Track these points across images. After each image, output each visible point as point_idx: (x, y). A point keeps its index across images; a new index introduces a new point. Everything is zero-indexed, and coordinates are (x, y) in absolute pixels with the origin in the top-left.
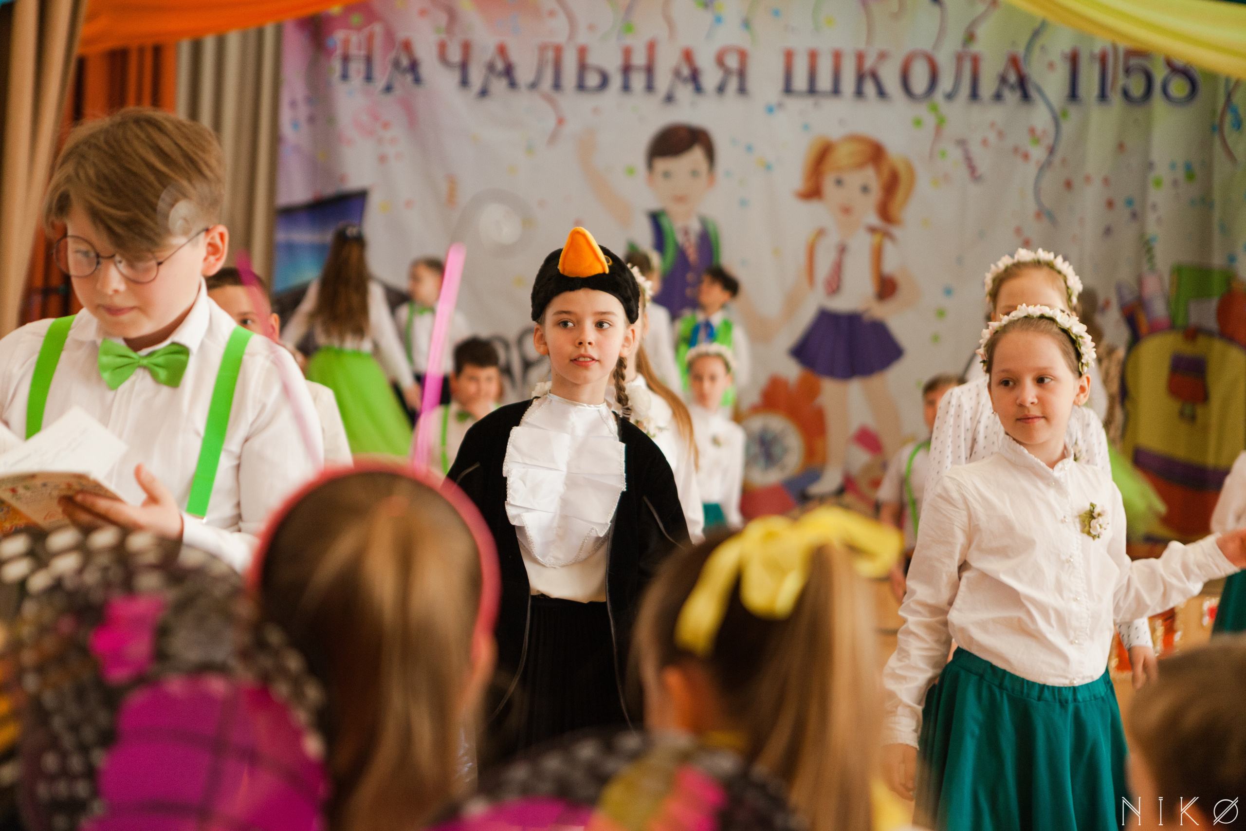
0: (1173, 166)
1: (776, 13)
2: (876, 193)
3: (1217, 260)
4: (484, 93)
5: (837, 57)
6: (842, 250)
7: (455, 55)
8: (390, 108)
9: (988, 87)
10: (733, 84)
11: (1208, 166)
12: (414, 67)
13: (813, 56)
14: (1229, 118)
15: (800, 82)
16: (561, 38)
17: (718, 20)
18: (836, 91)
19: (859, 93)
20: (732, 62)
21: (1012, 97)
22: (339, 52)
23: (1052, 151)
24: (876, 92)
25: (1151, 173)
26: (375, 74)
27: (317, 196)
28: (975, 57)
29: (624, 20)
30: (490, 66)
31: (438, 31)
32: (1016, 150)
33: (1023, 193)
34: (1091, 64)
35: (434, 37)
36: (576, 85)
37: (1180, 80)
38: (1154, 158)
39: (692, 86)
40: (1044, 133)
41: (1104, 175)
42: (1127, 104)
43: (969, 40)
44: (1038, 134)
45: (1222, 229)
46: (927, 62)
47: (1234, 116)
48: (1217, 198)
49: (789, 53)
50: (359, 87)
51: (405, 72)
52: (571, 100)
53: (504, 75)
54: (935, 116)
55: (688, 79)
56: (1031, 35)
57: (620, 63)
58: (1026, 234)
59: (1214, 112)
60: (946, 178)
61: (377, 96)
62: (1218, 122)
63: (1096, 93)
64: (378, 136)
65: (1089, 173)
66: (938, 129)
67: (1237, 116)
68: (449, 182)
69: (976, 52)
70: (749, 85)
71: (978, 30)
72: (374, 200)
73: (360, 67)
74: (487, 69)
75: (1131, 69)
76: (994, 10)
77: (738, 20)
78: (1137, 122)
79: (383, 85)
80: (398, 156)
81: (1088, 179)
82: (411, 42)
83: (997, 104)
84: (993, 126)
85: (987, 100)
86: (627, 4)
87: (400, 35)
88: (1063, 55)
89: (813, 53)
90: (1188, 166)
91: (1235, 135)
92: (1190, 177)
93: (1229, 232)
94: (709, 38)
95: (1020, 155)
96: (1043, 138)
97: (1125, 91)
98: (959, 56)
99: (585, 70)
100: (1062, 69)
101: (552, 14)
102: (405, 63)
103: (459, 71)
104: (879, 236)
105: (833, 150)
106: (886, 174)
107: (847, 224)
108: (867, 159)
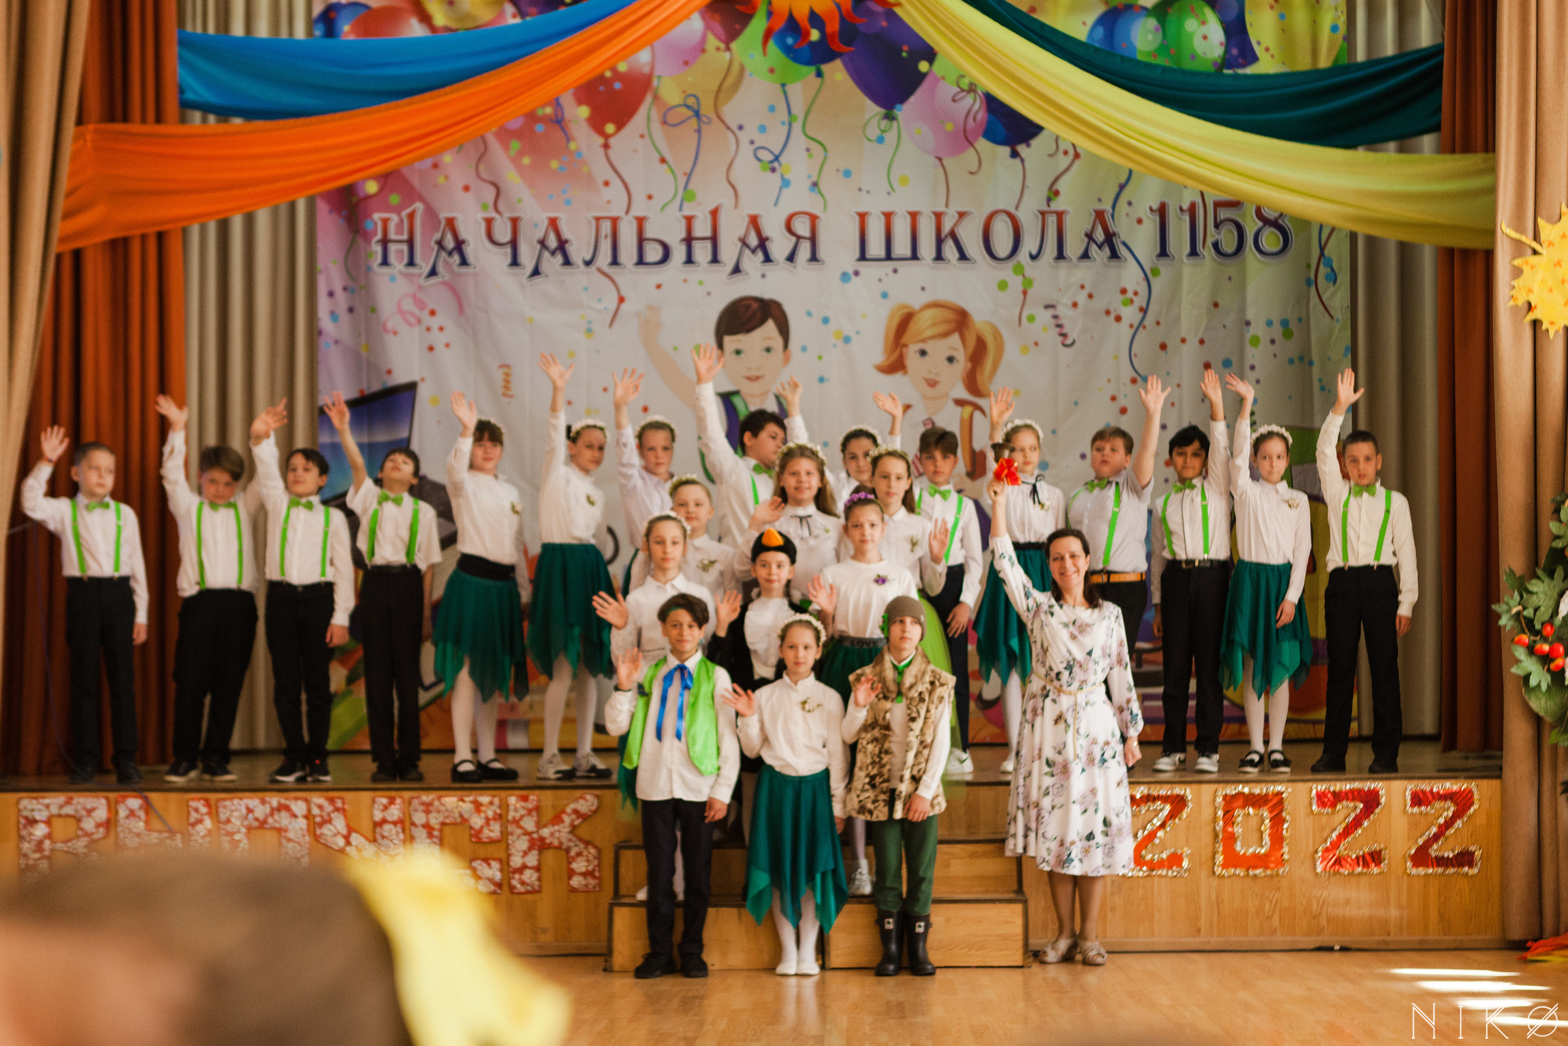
0: (1269, 323)
1: (847, 174)
2: (962, 364)
4: (536, 272)
5: (914, 217)
7: (503, 233)
8: (435, 293)
9: (1074, 245)
10: (804, 251)
11: (1304, 321)
12: (459, 245)
13: (888, 220)
14: (1323, 271)
15: (876, 247)
16: (617, 211)
17: (785, 183)
18: (915, 256)
19: (939, 257)
20: (802, 227)
21: (1100, 255)
22: (379, 236)
23: (1144, 311)
24: (957, 255)
25: (1248, 331)
26: (418, 258)
27: (362, 391)
28: (1060, 215)
29: (686, 188)
30: (542, 243)
31: (484, 207)
32: (1108, 313)
33: (1116, 358)
34: (1180, 219)
35: (480, 215)
36: (635, 259)
37: (1272, 232)
38: (1250, 315)
39: (760, 256)
40: (1136, 293)
41: (1200, 336)
42: (1219, 259)
43: (1052, 196)
44: (1130, 294)
45: (1323, 388)
46: (1008, 220)
47: (1329, 270)
48: (1315, 356)
49: (862, 216)
50: (400, 272)
51: (450, 254)
52: (630, 276)
53: (558, 252)
54: (1020, 278)
55: (756, 248)
56: (1117, 189)
57: (683, 234)
58: (1122, 402)
59: (1309, 266)
60: (1036, 344)
61: (421, 281)
62: (1312, 276)
63: (1187, 249)
64: (425, 324)
65: (1184, 334)
66: (1025, 293)
67: (1332, 269)
68: (504, 370)
69: (1061, 208)
70: (822, 253)
71: (1061, 186)
72: (424, 394)
73: (402, 252)
74: (538, 247)
75: (1221, 222)
76: (1077, 163)
77: (808, 183)
78: (1230, 278)
79: (427, 269)
80: (447, 345)
81: (1183, 341)
82: (455, 222)
83: (1085, 263)
84: (1083, 287)
85: (1075, 260)
86: (688, 170)
87: (443, 215)
88: (1151, 209)
89: (888, 216)
90: (1285, 323)
91: (1332, 289)
92: (1287, 334)
93: (1329, 391)
94: (776, 204)
95: (1112, 317)
96: (1135, 299)
97: (1216, 245)
98: (1043, 214)
99: (645, 243)
100: (1151, 225)
101: (607, 184)
102: (450, 243)
103: (508, 250)
104: (968, 409)
105: (915, 318)
106: (972, 342)
107: (934, 398)
108: (952, 326)
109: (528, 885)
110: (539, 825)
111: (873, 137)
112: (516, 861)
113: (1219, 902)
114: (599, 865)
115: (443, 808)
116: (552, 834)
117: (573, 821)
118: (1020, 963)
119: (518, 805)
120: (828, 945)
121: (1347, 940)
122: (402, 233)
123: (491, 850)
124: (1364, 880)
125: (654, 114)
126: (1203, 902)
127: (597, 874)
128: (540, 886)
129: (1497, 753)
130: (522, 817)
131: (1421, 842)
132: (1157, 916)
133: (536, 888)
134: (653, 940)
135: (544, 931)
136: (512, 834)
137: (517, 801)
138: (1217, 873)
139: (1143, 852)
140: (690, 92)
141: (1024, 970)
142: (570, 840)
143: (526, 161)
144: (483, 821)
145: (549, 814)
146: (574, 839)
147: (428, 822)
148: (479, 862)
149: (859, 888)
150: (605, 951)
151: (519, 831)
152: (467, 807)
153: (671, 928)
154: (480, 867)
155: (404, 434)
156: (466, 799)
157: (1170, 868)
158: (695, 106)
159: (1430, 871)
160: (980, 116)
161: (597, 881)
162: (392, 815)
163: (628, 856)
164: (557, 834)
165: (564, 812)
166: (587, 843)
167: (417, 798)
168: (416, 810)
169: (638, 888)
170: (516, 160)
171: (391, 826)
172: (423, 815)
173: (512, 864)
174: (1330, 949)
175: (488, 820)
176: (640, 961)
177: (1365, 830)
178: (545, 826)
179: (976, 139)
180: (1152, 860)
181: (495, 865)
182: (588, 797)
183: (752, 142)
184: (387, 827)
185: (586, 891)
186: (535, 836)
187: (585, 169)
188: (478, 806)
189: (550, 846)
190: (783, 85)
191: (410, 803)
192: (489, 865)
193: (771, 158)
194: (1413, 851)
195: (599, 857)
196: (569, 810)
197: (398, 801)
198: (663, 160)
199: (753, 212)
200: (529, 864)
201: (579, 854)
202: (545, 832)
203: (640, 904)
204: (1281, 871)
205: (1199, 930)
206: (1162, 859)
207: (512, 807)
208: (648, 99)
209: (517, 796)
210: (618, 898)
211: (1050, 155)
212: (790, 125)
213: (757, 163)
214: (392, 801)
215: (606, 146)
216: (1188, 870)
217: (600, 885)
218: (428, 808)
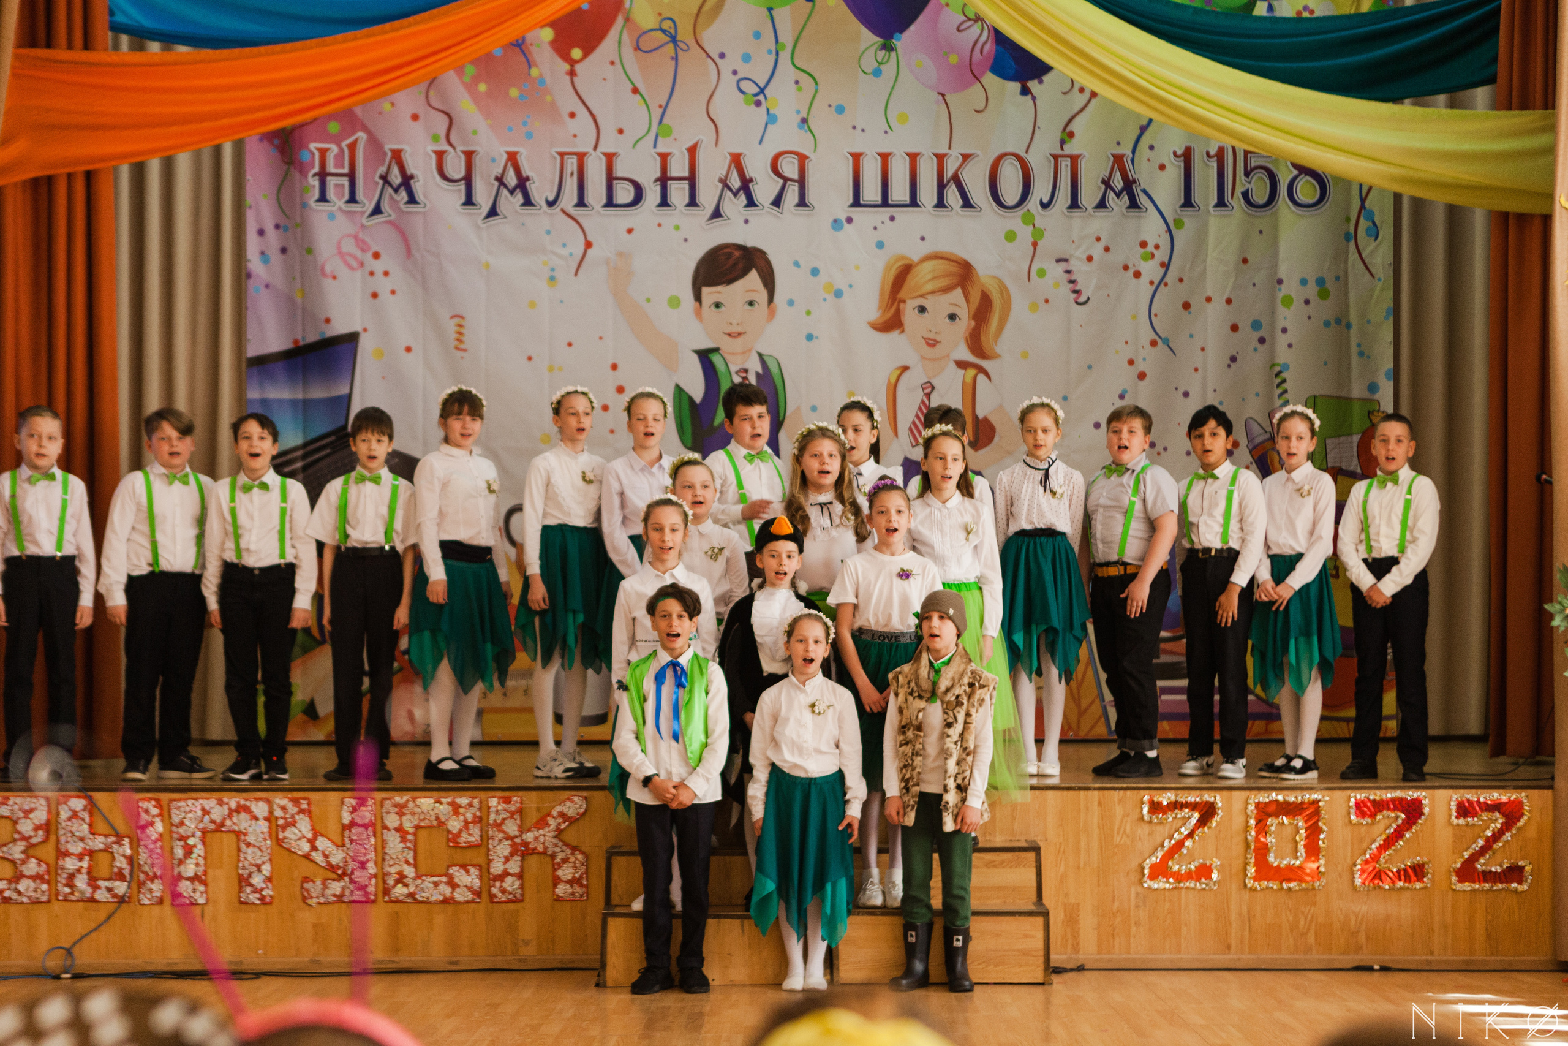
0: (1304, 282)
1: (840, 110)
2: (965, 323)
3: (1357, 391)
4: (493, 212)
5: (913, 159)
6: (928, 389)
7: (456, 167)
8: (380, 234)
9: (1089, 194)
10: (792, 194)
12: (407, 180)
13: (885, 161)
14: (1364, 224)
15: (871, 191)
16: (584, 145)
17: (772, 119)
18: (914, 202)
19: (941, 204)
20: (790, 168)
21: (1118, 205)
22: (317, 169)
23: (1166, 266)
24: (961, 202)
25: (1280, 290)
26: (360, 195)
27: (296, 342)
28: (1074, 159)
29: (661, 122)
30: (500, 180)
31: (435, 139)
32: (1126, 268)
33: (1135, 317)
34: (1208, 165)
35: (431, 148)
36: (604, 201)
37: (1308, 181)
38: (1282, 273)
39: (743, 199)
40: (1157, 247)
41: (1226, 296)
42: (1250, 210)
43: (1066, 138)
44: (1150, 248)
45: (1361, 354)
46: (1018, 164)
47: (1370, 224)
48: (1353, 318)
49: (857, 157)
50: (340, 209)
51: (396, 190)
52: (597, 218)
53: (518, 190)
54: (1031, 227)
55: (738, 190)
56: (1138, 132)
57: (658, 174)
58: (1141, 366)
59: (1348, 219)
60: (1047, 301)
61: (364, 220)
62: (1352, 231)
63: (1214, 200)
64: (368, 269)
65: (1209, 293)
66: (1035, 244)
67: (1374, 223)
68: (457, 320)
69: (1075, 152)
70: (811, 197)
71: (1076, 127)
72: (366, 345)
73: (343, 186)
74: (496, 184)
75: (1253, 169)
76: (1094, 101)
77: (798, 119)
78: (1261, 232)
79: (370, 207)
80: (393, 292)
81: (1209, 300)
82: (402, 154)
83: (1102, 213)
84: (1098, 239)
85: (1090, 209)
86: (664, 104)
87: (388, 147)
88: (1175, 154)
89: (885, 157)
90: (1321, 282)
91: (1373, 245)
92: (1323, 294)
93: (1369, 357)
94: (760, 142)
95: (1131, 272)
96: (1156, 253)
97: (1246, 195)
98: (1056, 157)
99: (615, 182)
100: (1174, 173)
101: (572, 115)
102: (396, 178)
103: (462, 187)
104: (971, 372)
105: (914, 271)
106: (976, 299)
107: (934, 360)
108: (954, 280)
109: (510, 893)
110: (522, 830)
111: (869, 70)
112: (497, 868)
113: (1251, 916)
114: (586, 872)
115: (417, 810)
116: (536, 839)
117: (559, 824)
118: (1040, 980)
119: (500, 808)
120: (838, 959)
121: (1387, 959)
122: (343, 167)
123: (469, 856)
124: (1406, 895)
125: (626, 38)
126: (1234, 916)
127: (585, 882)
128: (522, 895)
129: (1549, 759)
130: (504, 819)
131: (1466, 855)
132: (1184, 931)
133: (518, 896)
134: (650, 953)
135: (526, 943)
136: (492, 838)
137: (499, 803)
138: (1249, 886)
139: (1170, 863)
140: (665, 15)
141: (1046, 987)
142: (556, 845)
143: (482, 87)
144: (462, 824)
145: (533, 817)
146: (560, 844)
147: (401, 824)
148: (456, 868)
149: (870, 897)
150: (597, 965)
151: (501, 835)
152: (444, 809)
153: (668, 940)
154: (457, 874)
155: (345, 391)
156: (443, 800)
157: (1198, 880)
158: (672, 31)
159: (1477, 886)
160: (987, 47)
161: (584, 890)
162: (363, 817)
163: (620, 862)
164: (542, 839)
165: (549, 815)
166: (574, 849)
167: (389, 799)
168: (388, 813)
169: (635, 897)
170: (471, 87)
171: (361, 829)
172: (397, 817)
173: (492, 870)
174: (1369, 969)
175: (466, 823)
176: (636, 976)
177: (1407, 842)
178: (529, 830)
179: (983, 74)
180: (1179, 870)
181: (474, 871)
182: (576, 799)
183: (735, 73)
184: (354, 830)
185: (572, 900)
186: (518, 840)
187: (548, 98)
188: (456, 808)
189: (533, 852)
190: (770, 9)
191: (382, 806)
192: (467, 872)
193: (757, 90)
194: (1458, 865)
195: (586, 864)
196: (554, 813)
197: (370, 802)
198: (635, 91)
199: (736, 150)
200: (511, 871)
201: (565, 861)
202: (529, 837)
203: (636, 914)
204: (1317, 884)
205: (1229, 947)
206: (1190, 870)
207: (493, 809)
208: (620, 20)
209: (499, 798)
210: (610, 909)
211: (1064, 93)
212: (777, 53)
213: (741, 95)
214: (362, 802)
215: (572, 73)
216: (1218, 882)
217: (587, 893)
218: (401, 810)
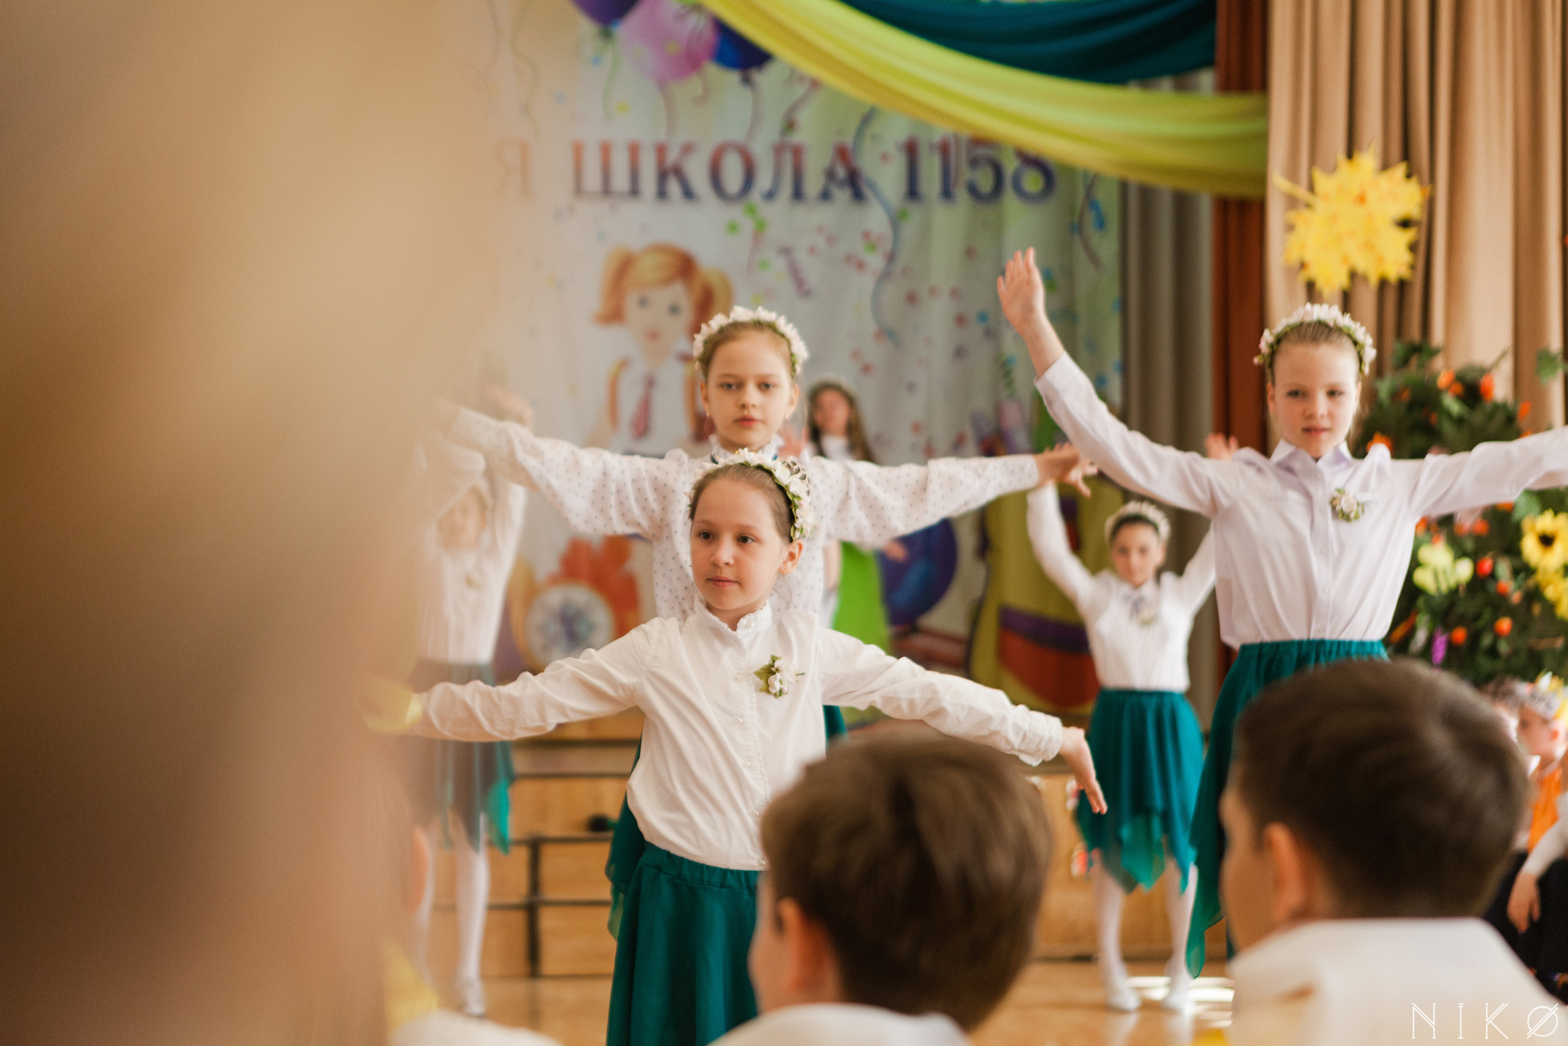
1: (560, 98)
2: (687, 315)
5: (634, 150)
6: (650, 383)
9: (813, 184)
10: (514, 185)
11: (1069, 272)
13: (606, 150)
14: (1089, 214)
18: (634, 191)
19: (662, 193)
20: (512, 156)
21: (842, 195)
23: (891, 258)
24: (682, 192)
28: (797, 150)
32: (849, 259)
33: (857, 310)
34: (932, 157)
37: (1033, 171)
40: (880, 238)
41: (952, 287)
42: (974, 201)
43: (788, 128)
44: (874, 239)
45: (1088, 346)
46: (740, 156)
47: (1096, 214)
48: (1081, 310)
49: (578, 147)
54: (752, 220)
56: (861, 120)
58: (866, 359)
59: (1073, 210)
60: (770, 293)
62: (1077, 222)
63: (939, 189)
65: (934, 284)
66: (757, 236)
67: (1100, 214)
69: (798, 142)
70: (533, 186)
71: (798, 116)
75: (976, 161)
77: (517, 107)
78: (986, 225)
81: (934, 291)
83: (825, 204)
84: (821, 230)
85: (813, 200)
88: (899, 145)
89: (606, 148)
91: (1099, 235)
93: (1096, 349)
95: (854, 264)
96: (880, 244)
97: (971, 186)
98: (778, 148)
100: (899, 163)
105: (635, 264)
106: (698, 290)
107: (655, 352)
108: (675, 272)
111: (587, 58)
160: (707, 38)
179: (703, 62)
211: (786, 83)
